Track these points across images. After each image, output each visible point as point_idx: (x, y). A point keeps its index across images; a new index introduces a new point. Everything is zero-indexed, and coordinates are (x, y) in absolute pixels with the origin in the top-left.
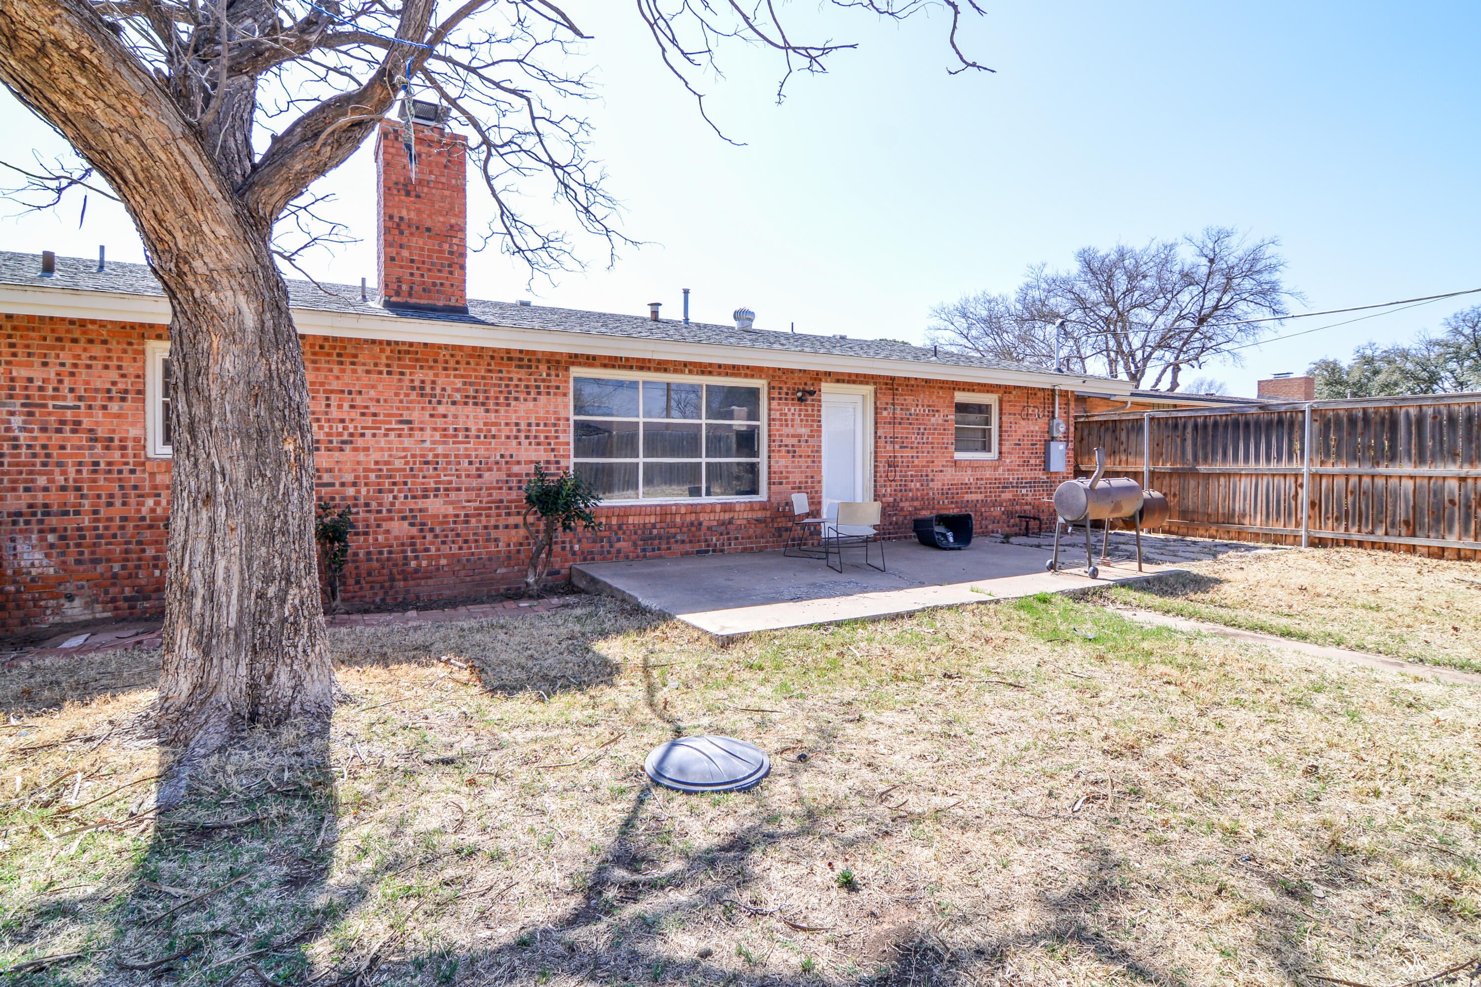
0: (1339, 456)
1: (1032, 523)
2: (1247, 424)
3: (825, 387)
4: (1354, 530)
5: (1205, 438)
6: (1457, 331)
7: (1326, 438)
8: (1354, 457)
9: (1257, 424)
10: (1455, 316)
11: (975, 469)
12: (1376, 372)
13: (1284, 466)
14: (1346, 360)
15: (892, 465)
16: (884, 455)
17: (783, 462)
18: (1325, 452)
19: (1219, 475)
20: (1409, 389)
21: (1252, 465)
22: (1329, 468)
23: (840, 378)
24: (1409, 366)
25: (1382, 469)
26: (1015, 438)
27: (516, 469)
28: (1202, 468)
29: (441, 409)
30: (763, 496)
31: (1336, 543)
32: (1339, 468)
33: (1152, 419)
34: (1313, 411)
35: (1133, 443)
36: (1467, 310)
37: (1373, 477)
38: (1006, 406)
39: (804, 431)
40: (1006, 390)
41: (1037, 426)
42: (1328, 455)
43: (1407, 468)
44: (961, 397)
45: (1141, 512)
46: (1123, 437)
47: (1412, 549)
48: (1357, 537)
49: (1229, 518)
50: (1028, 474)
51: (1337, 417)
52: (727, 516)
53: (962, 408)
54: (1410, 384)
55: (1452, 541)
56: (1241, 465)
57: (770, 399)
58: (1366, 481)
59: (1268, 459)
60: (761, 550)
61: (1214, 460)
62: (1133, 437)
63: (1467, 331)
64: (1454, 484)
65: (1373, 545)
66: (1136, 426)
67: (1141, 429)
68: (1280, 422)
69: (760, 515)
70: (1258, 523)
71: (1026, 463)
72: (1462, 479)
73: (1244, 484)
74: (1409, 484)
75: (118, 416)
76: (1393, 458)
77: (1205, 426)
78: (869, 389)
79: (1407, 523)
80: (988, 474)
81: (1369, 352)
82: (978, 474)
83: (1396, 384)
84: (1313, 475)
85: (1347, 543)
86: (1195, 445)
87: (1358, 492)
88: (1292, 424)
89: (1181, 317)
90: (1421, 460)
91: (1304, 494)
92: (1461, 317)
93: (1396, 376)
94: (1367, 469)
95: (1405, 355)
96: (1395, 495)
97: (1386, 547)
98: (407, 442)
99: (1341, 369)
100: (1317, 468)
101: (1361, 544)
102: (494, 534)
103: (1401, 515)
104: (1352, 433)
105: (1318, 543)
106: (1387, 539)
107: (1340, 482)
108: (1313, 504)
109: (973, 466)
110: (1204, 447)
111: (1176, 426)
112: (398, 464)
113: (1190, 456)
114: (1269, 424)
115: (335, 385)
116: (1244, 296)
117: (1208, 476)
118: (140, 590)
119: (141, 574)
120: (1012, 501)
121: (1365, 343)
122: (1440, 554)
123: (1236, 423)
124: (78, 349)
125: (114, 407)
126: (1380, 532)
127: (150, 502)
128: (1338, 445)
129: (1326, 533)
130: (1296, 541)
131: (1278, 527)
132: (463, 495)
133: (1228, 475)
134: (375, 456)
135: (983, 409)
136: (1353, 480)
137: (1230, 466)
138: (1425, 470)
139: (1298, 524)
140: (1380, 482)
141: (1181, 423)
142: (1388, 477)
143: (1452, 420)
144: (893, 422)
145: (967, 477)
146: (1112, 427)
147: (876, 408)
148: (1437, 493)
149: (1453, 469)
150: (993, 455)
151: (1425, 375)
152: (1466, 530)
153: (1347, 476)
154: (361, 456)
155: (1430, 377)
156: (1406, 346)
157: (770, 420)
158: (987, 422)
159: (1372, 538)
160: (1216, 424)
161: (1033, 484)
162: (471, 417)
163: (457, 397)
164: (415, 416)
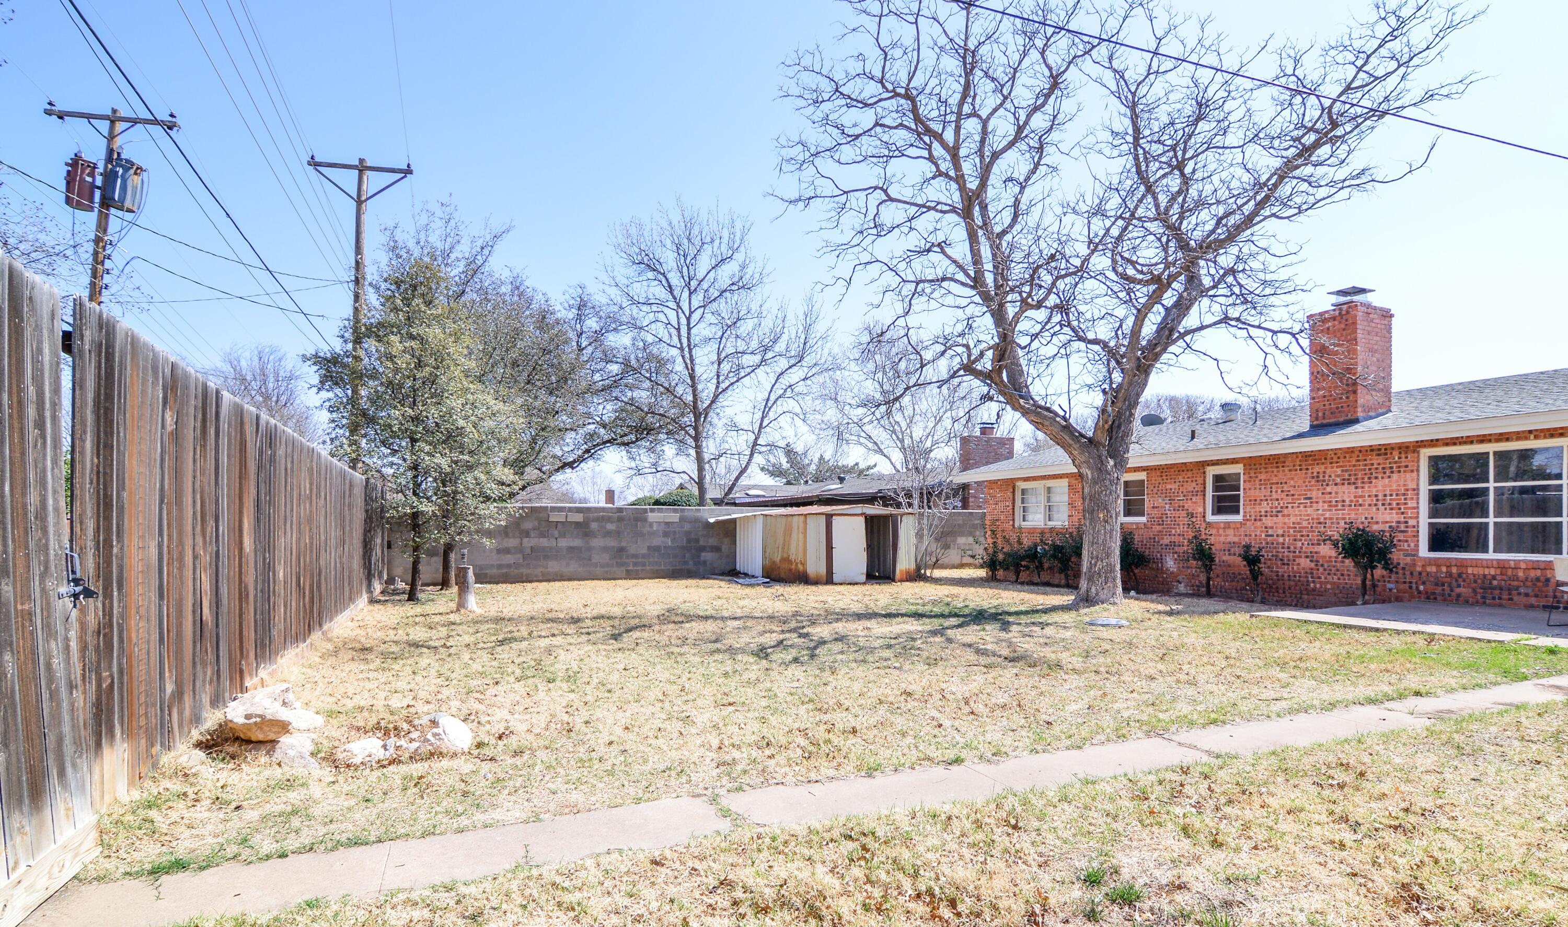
29: (1328, 489)
75: (1196, 503)
98: (1309, 511)
112: (1305, 524)
115: (1275, 480)
134: (1293, 519)
154: (1286, 520)
162: (1347, 493)
163: (1338, 480)
164: (1314, 494)
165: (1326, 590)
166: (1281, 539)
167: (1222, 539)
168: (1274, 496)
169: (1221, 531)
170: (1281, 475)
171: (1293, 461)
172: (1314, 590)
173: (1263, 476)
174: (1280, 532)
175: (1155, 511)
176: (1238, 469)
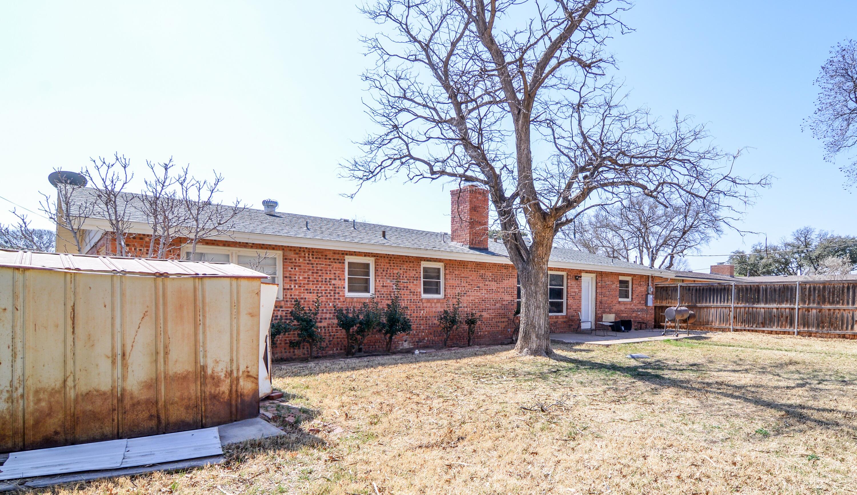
0: (742, 301)
1: (644, 325)
2: (714, 289)
3: (583, 274)
4: (747, 326)
5: (699, 294)
6: (798, 239)
7: (739, 295)
8: (747, 302)
9: (717, 289)
10: (797, 231)
11: (625, 304)
12: (762, 258)
13: (726, 304)
14: (748, 251)
15: (601, 303)
16: (599, 299)
17: (571, 301)
18: (738, 299)
19: (704, 308)
20: (776, 268)
21: (715, 304)
22: (739, 305)
23: (587, 272)
24: (777, 256)
25: (755, 306)
26: (637, 293)
27: (504, 303)
28: (699, 305)
29: (487, 283)
30: (564, 313)
31: (741, 330)
32: (742, 305)
33: (681, 286)
34: (735, 285)
35: (673, 295)
36: (802, 229)
37: (752, 308)
38: (634, 281)
39: (577, 290)
40: (634, 275)
41: (643, 289)
42: (739, 301)
43: (763, 305)
44: (621, 278)
45: (689, 318)
46: (670, 293)
47: (763, 332)
48: (748, 328)
49: (707, 323)
50: (641, 307)
51: (742, 287)
52: (556, 320)
53: (621, 282)
54: (777, 265)
55: (774, 329)
56: (712, 304)
57: (568, 279)
58: (751, 309)
59: (721, 302)
60: (565, 332)
61: (702, 302)
62: (674, 293)
63: (803, 239)
64: (775, 310)
65: (752, 331)
66: (675, 289)
67: (677, 290)
68: (725, 289)
69: (565, 320)
70: (717, 325)
71: (640, 303)
72: (777, 309)
73: (713, 311)
74: (763, 310)
75: (416, 285)
76: (758, 302)
77: (700, 289)
78: (594, 275)
79: (762, 323)
80: (628, 306)
81: (758, 248)
82: (626, 307)
83: (770, 265)
84: (735, 308)
85: (745, 330)
86: (696, 297)
87: (748, 313)
88: (728, 290)
89: (673, 230)
90: (766, 303)
91: (732, 314)
92: (800, 232)
93: (771, 261)
94: (751, 305)
95: (775, 249)
96: (759, 314)
97: (756, 331)
98: (479, 294)
99: (745, 256)
100: (736, 305)
101: (749, 330)
102: (498, 324)
103: (760, 321)
104: (747, 293)
105: (736, 330)
106: (756, 329)
107: (742, 310)
108: (734, 318)
109: (625, 303)
110: (699, 297)
111: (689, 289)
112: (477, 301)
113: (694, 301)
114: (721, 289)
115: (463, 275)
116: (704, 222)
117: (700, 308)
118: (419, 339)
119: (420, 334)
120: (636, 317)
121: (757, 243)
122: (771, 333)
123: (710, 289)
124: (407, 264)
125: (415, 282)
126: (754, 326)
127: (422, 312)
128: (742, 297)
129: (738, 327)
130: (729, 330)
131: (724, 326)
132: (491, 311)
133: (707, 307)
134: (471, 298)
135: (627, 282)
136: (747, 309)
137: (708, 304)
138: (767, 306)
139: (730, 325)
140: (755, 310)
141: (691, 288)
142: (757, 308)
143: (775, 290)
144: (602, 287)
145: (622, 308)
146: (665, 289)
147: (596, 282)
148: (770, 313)
149: (775, 305)
150: (629, 300)
151: (783, 260)
152: (778, 325)
153: (745, 308)
154: (468, 298)
155: (786, 262)
156: (776, 244)
157: (567, 286)
158: (627, 287)
159: (752, 329)
160: (703, 289)
161: (642, 310)
162: (493, 285)
163: (490, 279)
164: (481, 285)
165: (485, 335)
166: (466, 309)
167: (434, 310)
168: (463, 285)
169: (433, 305)
170: (466, 273)
171: (471, 266)
172: (480, 336)
173: (457, 272)
174: (465, 305)
175: (385, 289)
176: (440, 265)
